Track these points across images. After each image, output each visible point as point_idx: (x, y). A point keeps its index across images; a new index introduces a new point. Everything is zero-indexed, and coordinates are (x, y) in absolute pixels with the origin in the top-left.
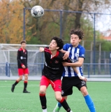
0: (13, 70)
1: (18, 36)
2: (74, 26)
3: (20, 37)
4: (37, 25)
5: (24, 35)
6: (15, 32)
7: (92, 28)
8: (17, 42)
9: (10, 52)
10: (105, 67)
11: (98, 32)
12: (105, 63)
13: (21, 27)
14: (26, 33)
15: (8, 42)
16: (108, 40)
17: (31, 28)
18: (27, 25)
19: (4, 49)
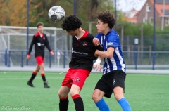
0: (14, 58)
1: (20, 17)
2: (90, 4)
3: (23, 17)
4: (44, 4)
5: (28, 15)
6: (16, 12)
7: (112, 8)
8: (19, 24)
9: (11, 36)
10: (129, 55)
11: (120, 12)
12: (129, 51)
13: (25, 6)
14: (30, 13)
15: (8, 24)
16: (132, 22)
17: (36, 6)
18: (32, 3)
19: (3, 32)
